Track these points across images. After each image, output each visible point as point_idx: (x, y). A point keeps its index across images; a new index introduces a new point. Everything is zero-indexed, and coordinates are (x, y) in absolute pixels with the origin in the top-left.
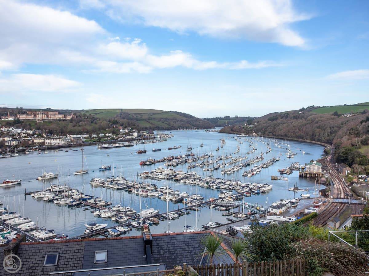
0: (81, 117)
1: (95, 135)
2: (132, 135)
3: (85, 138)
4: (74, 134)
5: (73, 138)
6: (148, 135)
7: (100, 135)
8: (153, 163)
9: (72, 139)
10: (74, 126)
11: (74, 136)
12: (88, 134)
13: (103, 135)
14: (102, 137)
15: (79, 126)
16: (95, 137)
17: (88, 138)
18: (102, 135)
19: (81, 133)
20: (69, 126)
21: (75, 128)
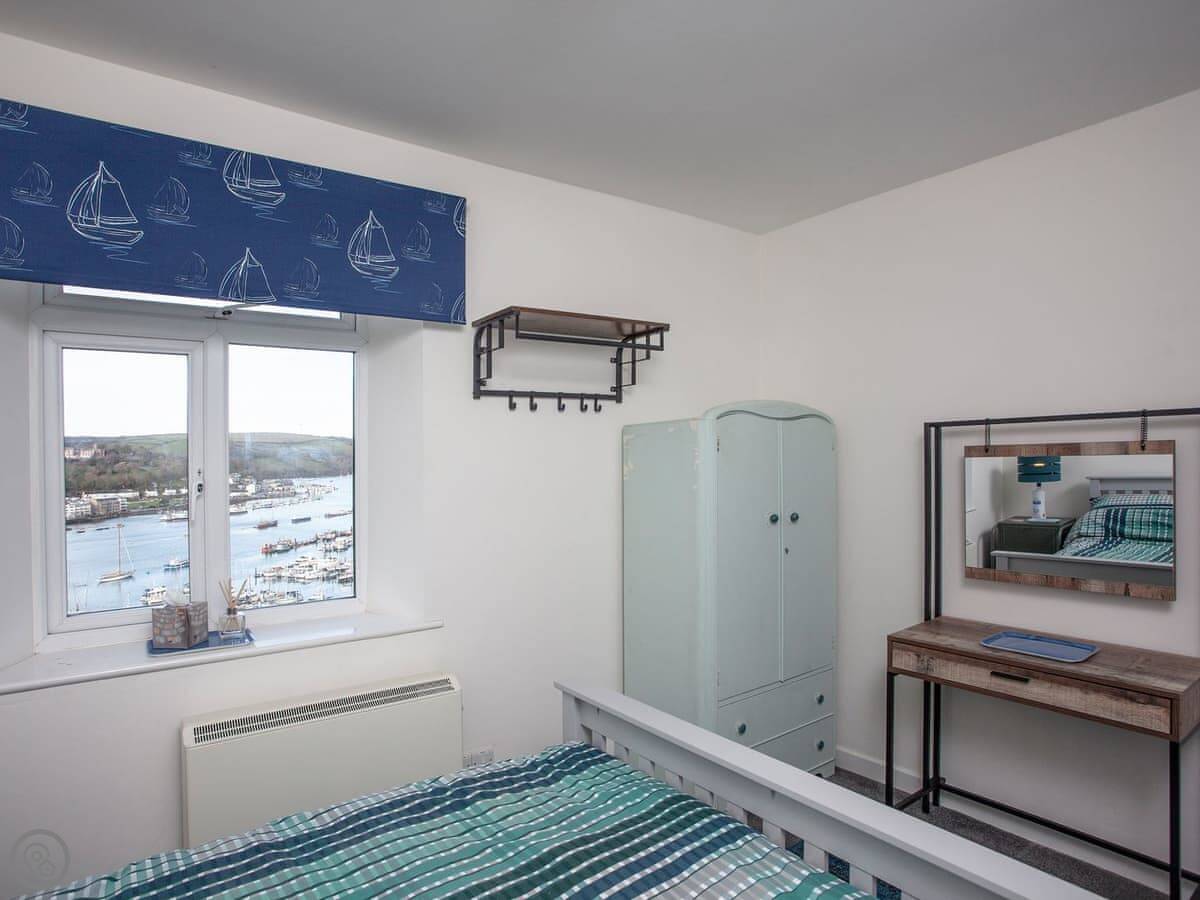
0: (117, 453)
1: (154, 493)
2: (244, 490)
3: (128, 499)
4: (99, 490)
5: (98, 500)
6: (281, 488)
7: (166, 491)
8: (292, 548)
9: (96, 503)
10: (100, 474)
11: (101, 496)
12: (134, 489)
13: (174, 492)
14: (171, 496)
15: (114, 473)
16: (154, 497)
17: (135, 499)
18: (170, 491)
19: (117, 488)
20: (87, 474)
21: (102, 477)
